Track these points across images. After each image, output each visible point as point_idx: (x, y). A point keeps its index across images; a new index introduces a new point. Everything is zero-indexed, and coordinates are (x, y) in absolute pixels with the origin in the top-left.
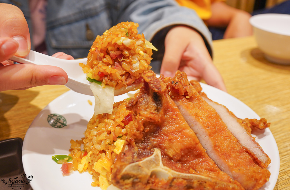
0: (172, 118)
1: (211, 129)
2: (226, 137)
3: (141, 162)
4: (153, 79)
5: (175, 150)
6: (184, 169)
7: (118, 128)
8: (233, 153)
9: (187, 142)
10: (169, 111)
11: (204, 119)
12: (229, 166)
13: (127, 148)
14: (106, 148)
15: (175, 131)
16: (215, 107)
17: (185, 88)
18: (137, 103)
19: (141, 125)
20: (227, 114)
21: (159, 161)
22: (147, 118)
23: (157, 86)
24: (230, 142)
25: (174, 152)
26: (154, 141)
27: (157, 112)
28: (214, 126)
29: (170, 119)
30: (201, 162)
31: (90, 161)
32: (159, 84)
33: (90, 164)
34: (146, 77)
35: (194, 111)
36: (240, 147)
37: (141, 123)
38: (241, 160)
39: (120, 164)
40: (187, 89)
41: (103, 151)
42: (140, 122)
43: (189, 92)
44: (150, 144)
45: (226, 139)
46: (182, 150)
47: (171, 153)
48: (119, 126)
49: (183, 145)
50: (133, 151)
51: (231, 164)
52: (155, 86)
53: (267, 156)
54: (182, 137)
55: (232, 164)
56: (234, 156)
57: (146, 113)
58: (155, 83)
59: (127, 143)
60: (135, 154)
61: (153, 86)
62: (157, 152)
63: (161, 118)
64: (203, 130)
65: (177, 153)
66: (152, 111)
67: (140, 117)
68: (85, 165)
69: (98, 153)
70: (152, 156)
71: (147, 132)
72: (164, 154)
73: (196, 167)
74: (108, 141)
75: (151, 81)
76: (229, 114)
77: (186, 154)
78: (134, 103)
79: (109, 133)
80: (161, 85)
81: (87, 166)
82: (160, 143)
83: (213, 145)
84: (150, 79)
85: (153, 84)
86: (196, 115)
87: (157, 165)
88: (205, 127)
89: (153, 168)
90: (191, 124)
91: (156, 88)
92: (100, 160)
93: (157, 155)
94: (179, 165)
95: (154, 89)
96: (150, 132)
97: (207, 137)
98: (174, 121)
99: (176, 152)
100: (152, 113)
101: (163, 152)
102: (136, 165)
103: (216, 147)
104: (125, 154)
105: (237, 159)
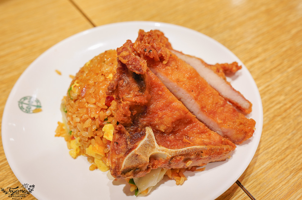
0: (158, 94)
1: (195, 92)
2: (209, 94)
3: (136, 149)
4: (130, 59)
5: (166, 125)
6: (177, 139)
7: (102, 112)
8: (218, 109)
9: (177, 115)
10: (153, 88)
11: (187, 84)
12: (218, 124)
13: (117, 136)
14: (94, 134)
15: (163, 107)
16: (188, 60)
17: (159, 52)
18: (117, 87)
19: (128, 111)
20: (203, 67)
21: (154, 142)
22: (132, 102)
23: (137, 67)
24: (213, 98)
25: (165, 127)
26: (143, 121)
27: (141, 93)
28: (197, 86)
29: (156, 95)
30: (192, 128)
31: (81, 146)
32: (139, 64)
33: (82, 148)
34: (122, 57)
35: (174, 77)
36: (223, 100)
37: (127, 110)
38: (227, 114)
39: (116, 158)
40: (163, 54)
41: (93, 138)
42: (127, 108)
43: (165, 57)
44: (140, 125)
45: (209, 97)
46: (172, 123)
47: (162, 128)
48: (102, 109)
49: (173, 118)
50: (124, 137)
51: (219, 121)
52: (135, 67)
53: (249, 102)
54: (171, 111)
55: (221, 121)
56: (219, 111)
57: (129, 96)
58: (134, 63)
59: (117, 131)
60: (128, 140)
61: (133, 68)
62: (149, 131)
63: (147, 99)
64: (188, 95)
65: (169, 127)
66: (136, 93)
67: (125, 103)
68: (77, 150)
69: (87, 140)
70: (146, 138)
71: (135, 115)
72: (156, 131)
73: (187, 133)
74: (94, 128)
75: (128, 61)
76: (204, 66)
77: (178, 125)
78: (115, 88)
79: (94, 119)
80: (141, 66)
81: (78, 151)
82: (151, 122)
83: (200, 108)
84: (127, 60)
85: (131, 64)
86: (178, 81)
87: (153, 147)
88: (189, 91)
89: (150, 153)
90: (173, 91)
91: (136, 70)
92: (91, 146)
93: (150, 136)
94: (172, 137)
95: (133, 71)
96: (138, 114)
97: (193, 101)
98: (160, 96)
99: (167, 126)
100: (136, 95)
101: (155, 129)
102: (133, 155)
103: (202, 108)
104: (117, 143)
105: (223, 114)
